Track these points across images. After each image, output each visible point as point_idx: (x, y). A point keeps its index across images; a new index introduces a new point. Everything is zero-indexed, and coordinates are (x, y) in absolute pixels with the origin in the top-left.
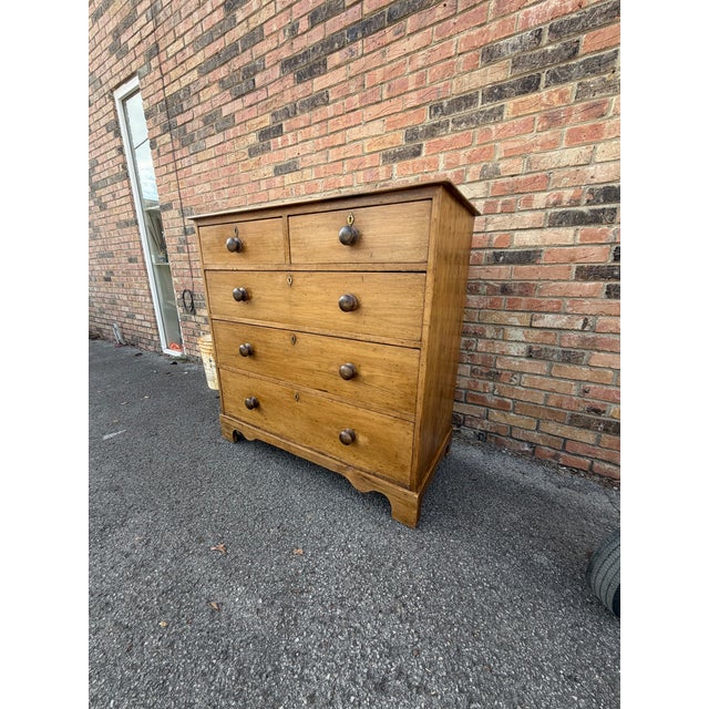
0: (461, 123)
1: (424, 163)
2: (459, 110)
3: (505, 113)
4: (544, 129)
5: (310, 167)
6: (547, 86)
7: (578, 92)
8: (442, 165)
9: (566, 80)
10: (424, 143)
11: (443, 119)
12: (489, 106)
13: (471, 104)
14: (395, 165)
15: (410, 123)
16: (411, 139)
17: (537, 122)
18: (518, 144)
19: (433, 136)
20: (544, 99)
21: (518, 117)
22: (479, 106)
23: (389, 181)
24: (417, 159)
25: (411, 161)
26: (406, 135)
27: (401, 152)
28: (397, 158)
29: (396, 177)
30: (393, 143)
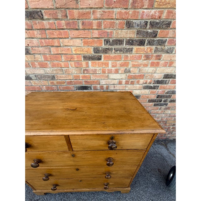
0: (117, 51)
1: (103, 63)
2: (117, 45)
3: (133, 51)
4: (145, 60)
5: (40, 54)
6: (147, 45)
7: (155, 50)
8: (110, 66)
9: (152, 45)
10: (103, 55)
11: (110, 47)
12: (128, 47)
13: (121, 44)
14: (90, 62)
15: (96, 45)
16: (97, 52)
17: (143, 57)
18: (136, 63)
19: (106, 53)
20: (146, 50)
21: (137, 53)
22: (124, 46)
23: (87, 68)
24: (100, 61)
25: (97, 62)
26: (94, 50)
27: (92, 57)
28: (90, 59)
29: (91, 67)
30: (88, 52)
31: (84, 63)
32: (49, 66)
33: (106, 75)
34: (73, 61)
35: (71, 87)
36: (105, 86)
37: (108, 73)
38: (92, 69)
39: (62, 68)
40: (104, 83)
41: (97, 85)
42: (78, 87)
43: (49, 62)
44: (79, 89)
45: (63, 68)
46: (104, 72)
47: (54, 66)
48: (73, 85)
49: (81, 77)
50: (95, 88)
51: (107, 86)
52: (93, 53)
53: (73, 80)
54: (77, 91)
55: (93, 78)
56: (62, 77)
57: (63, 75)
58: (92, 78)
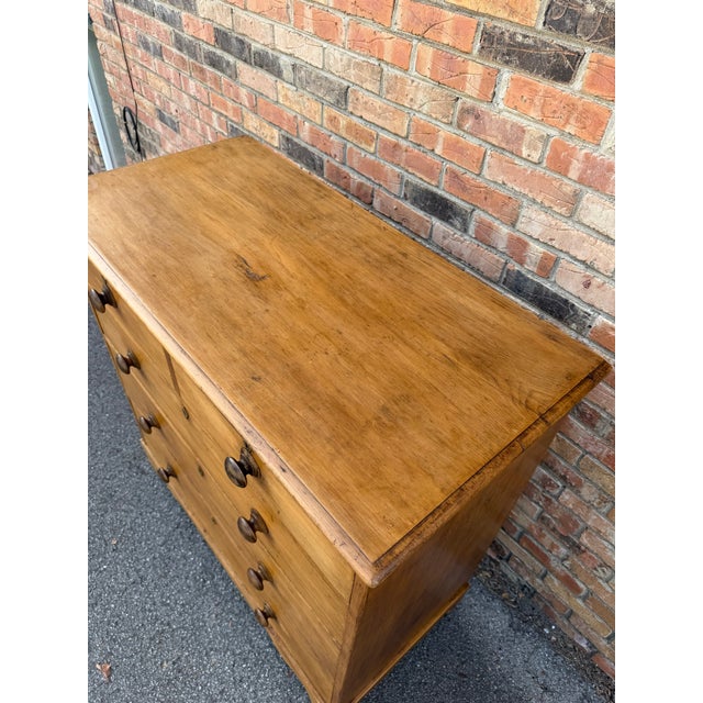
1: (571, 106)
14: (507, 74)
16: (560, 25)
23: (483, 107)
24: (560, 87)
25: (544, 85)
26: (549, 7)
27: (528, 47)
28: (514, 58)
29: (502, 106)
30: (513, 12)
31: (475, 70)
32: (343, 38)
33: (569, 187)
34: (432, 43)
35: (390, 174)
36: (536, 250)
37: (581, 181)
38: (505, 122)
39: (383, 65)
40: (536, 231)
41: (496, 223)
42: (416, 188)
43: (348, 18)
44: (415, 202)
45: (387, 64)
46: (560, 164)
47: (357, 43)
48: (398, 165)
49: (441, 141)
50: (484, 236)
51: (545, 258)
52: (540, 27)
53: (404, 143)
54: (407, 205)
55: (492, 173)
56: (370, 105)
57: (378, 102)
58: (485, 172)
